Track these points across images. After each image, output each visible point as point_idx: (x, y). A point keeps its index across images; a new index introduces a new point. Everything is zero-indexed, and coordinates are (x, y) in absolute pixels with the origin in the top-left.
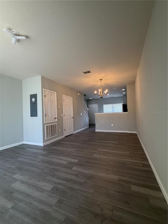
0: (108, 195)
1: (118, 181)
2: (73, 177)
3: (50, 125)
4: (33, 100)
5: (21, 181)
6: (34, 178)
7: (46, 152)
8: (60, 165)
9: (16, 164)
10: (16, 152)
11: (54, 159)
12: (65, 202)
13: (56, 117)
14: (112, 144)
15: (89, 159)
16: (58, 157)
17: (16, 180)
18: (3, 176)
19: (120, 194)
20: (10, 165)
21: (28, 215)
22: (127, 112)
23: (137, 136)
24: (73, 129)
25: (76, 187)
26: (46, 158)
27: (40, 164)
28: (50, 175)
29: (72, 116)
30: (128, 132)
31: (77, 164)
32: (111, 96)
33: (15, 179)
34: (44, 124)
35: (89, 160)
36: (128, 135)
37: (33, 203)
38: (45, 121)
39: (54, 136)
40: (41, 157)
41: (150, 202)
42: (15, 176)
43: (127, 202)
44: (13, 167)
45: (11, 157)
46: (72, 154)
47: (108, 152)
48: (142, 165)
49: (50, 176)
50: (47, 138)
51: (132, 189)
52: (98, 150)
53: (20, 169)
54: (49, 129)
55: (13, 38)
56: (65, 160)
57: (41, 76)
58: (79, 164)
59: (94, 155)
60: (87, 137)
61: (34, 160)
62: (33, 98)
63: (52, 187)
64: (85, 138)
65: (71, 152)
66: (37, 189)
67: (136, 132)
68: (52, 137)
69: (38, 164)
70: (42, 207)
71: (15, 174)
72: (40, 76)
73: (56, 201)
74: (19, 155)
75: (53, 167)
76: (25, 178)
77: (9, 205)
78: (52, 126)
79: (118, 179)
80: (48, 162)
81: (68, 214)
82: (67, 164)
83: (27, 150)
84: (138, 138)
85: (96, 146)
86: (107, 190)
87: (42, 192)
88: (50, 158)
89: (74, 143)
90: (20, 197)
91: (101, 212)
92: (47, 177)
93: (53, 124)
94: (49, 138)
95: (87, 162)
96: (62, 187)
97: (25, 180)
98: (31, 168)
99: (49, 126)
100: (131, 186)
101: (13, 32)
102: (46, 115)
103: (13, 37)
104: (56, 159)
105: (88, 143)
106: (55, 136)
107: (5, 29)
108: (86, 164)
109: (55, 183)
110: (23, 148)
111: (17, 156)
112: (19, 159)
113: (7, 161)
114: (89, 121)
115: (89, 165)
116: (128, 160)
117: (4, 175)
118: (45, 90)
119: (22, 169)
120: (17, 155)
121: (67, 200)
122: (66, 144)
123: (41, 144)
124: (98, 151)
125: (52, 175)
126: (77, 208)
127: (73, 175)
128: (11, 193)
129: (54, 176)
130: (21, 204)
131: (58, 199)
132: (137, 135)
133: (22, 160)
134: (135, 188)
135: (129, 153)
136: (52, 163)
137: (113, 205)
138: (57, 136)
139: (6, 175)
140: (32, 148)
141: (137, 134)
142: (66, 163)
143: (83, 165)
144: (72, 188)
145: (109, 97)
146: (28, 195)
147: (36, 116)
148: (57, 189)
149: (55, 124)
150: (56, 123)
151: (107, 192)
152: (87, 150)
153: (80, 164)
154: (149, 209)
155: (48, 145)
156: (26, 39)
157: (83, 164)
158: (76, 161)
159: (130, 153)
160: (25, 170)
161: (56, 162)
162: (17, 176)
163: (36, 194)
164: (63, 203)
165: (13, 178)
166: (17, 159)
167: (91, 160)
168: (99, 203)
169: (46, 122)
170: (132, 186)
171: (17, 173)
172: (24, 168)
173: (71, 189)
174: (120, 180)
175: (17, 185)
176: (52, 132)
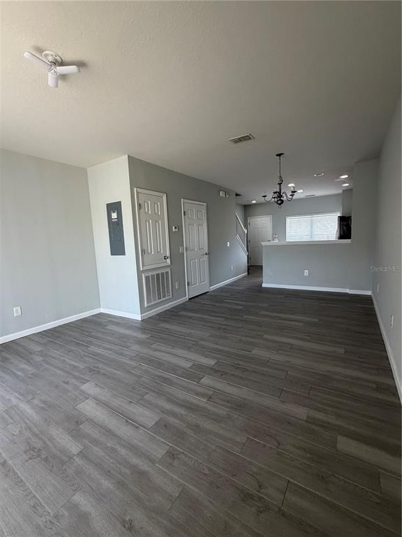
0: (279, 454)
1: (306, 421)
2: (202, 402)
3: (155, 273)
4: (114, 215)
5: (95, 399)
6: (121, 394)
7: (147, 336)
8: (174, 369)
9: (87, 359)
10: (87, 332)
11: (163, 354)
12: (182, 456)
13: (168, 254)
14: (302, 324)
15: (240, 360)
16: (170, 350)
17: (87, 396)
18: (63, 384)
19: (308, 455)
20: (77, 362)
21: (108, 473)
22: (350, 238)
23: (372, 304)
24: (207, 281)
25: (207, 425)
26: (145, 351)
27: (134, 364)
28: (154, 392)
29: (206, 250)
30: (347, 291)
31: (213, 371)
32: (309, 193)
33: (84, 393)
34: (139, 273)
35: (240, 362)
36: (348, 299)
37: (119, 449)
38: (143, 266)
39: (164, 299)
40: (136, 347)
41: (382, 485)
42: (85, 387)
43: (323, 478)
44: (81, 366)
45: (77, 344)
46: (203, 343)
47: (289, 344)
48: (374, 386)
49: (153, 394)
50: (148, 303)
51: (339, 446)
52: (265, 336)
53: (93, 371)
54: (153, 283)
55: (50, 74)
56: (187, 359)
57: (128, 156)
58: (216, 371)
59: (255, 351)
60: (241, 303)
61: (122, 354)
62: (114, 212)
63: (157, 419)
64: (237, 304)
65: (202, 339)
66: (127, 421)
67: (369, 293)
68: (160, 300)
69: (129, 362)
70: (135, 461)
71: (84, 381)
72: (124, 157)
73: (164, 452)
74: (91, 339)
75: (159, 372)
76: (104, 394)
77: (74, 448)
78: (158, 275)
79: (308, 417)
80: (150, 361)
81: (187, 484)
82: (190, 368)
83: (108, 327)
84: (373, 310)
85: (261, 326)
86: (277, 441)
87: (137, 427)
88: (155, 350)
89: (208, 315)
90: (95, 434)
91: (258, 491)
92: (148, 395)
93: (159, 272)
94: (153, 303)
95: (237, 368)
96: (176, 421)
97: (104, 399)
98: (115, 371)
99: (153, 276)
100: (337, 439)
101: (46, 56)
102: (143, 251)
103: (50, 70)
104: (167, 355)
105: (242, 317)
106: (167, 298)
107: (27, 53)
108: (233, 373)
109: (163, 412)
110: (100, 324)
111: (88, 341)
112: (93, 348)
113: (70, 351)
114: (249, 258)
115: (241, 375)
116: (338, 370)
117: (64, 382)
118: (139, 190)
119: (99, 372)
120: (89, 339)
121: (186, 453)
122: (190, 318)
123: (137, 316)
124: (266, 339)
125: (157, 393)
126: (206, 474)
127: (203, 395)
128: (77, 422)
129: (160, 393)
130: (96, 449)
131: (168, 448)
132: (372, 300)
133: (99, 352)
134: (346, 445)
135: (344, 350)
136: (159, 364)
137: (288, 478)
138: (170, 299)
139: (67, 383)
140: (118, 324)
141: (373, 296)
142: (188, 365)
143: (226, 373)
144: (197, 426)
145: (302, 196)
146: (109, 433)
147: (123, 253)
148: (166, 426)
149: (164, 271)
150: (169, 270)
151: (277, 445)
152: (238, 337)
153: (219, 371)
154: (377, 503)
155: (150, 318)
156: (79, 71)
157: (226, 371)
158: (212, 362)
159: (345, 352)
160: (104, 374)
161: (165, 361)
162: (89, 388)
163: (125, 431)
164: (178, 458)
165: (82, 391)
166: (89, 348)
167: (245, 361)
168: (255, 470)
169: (145, 268)
170: (340, 438)
171: (88, 381)
172: (103, 371)
173: (196, 428)
174: (311, 420)
175: (89, 408)
176: (159, 290)
